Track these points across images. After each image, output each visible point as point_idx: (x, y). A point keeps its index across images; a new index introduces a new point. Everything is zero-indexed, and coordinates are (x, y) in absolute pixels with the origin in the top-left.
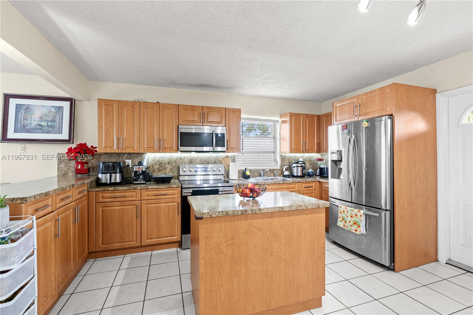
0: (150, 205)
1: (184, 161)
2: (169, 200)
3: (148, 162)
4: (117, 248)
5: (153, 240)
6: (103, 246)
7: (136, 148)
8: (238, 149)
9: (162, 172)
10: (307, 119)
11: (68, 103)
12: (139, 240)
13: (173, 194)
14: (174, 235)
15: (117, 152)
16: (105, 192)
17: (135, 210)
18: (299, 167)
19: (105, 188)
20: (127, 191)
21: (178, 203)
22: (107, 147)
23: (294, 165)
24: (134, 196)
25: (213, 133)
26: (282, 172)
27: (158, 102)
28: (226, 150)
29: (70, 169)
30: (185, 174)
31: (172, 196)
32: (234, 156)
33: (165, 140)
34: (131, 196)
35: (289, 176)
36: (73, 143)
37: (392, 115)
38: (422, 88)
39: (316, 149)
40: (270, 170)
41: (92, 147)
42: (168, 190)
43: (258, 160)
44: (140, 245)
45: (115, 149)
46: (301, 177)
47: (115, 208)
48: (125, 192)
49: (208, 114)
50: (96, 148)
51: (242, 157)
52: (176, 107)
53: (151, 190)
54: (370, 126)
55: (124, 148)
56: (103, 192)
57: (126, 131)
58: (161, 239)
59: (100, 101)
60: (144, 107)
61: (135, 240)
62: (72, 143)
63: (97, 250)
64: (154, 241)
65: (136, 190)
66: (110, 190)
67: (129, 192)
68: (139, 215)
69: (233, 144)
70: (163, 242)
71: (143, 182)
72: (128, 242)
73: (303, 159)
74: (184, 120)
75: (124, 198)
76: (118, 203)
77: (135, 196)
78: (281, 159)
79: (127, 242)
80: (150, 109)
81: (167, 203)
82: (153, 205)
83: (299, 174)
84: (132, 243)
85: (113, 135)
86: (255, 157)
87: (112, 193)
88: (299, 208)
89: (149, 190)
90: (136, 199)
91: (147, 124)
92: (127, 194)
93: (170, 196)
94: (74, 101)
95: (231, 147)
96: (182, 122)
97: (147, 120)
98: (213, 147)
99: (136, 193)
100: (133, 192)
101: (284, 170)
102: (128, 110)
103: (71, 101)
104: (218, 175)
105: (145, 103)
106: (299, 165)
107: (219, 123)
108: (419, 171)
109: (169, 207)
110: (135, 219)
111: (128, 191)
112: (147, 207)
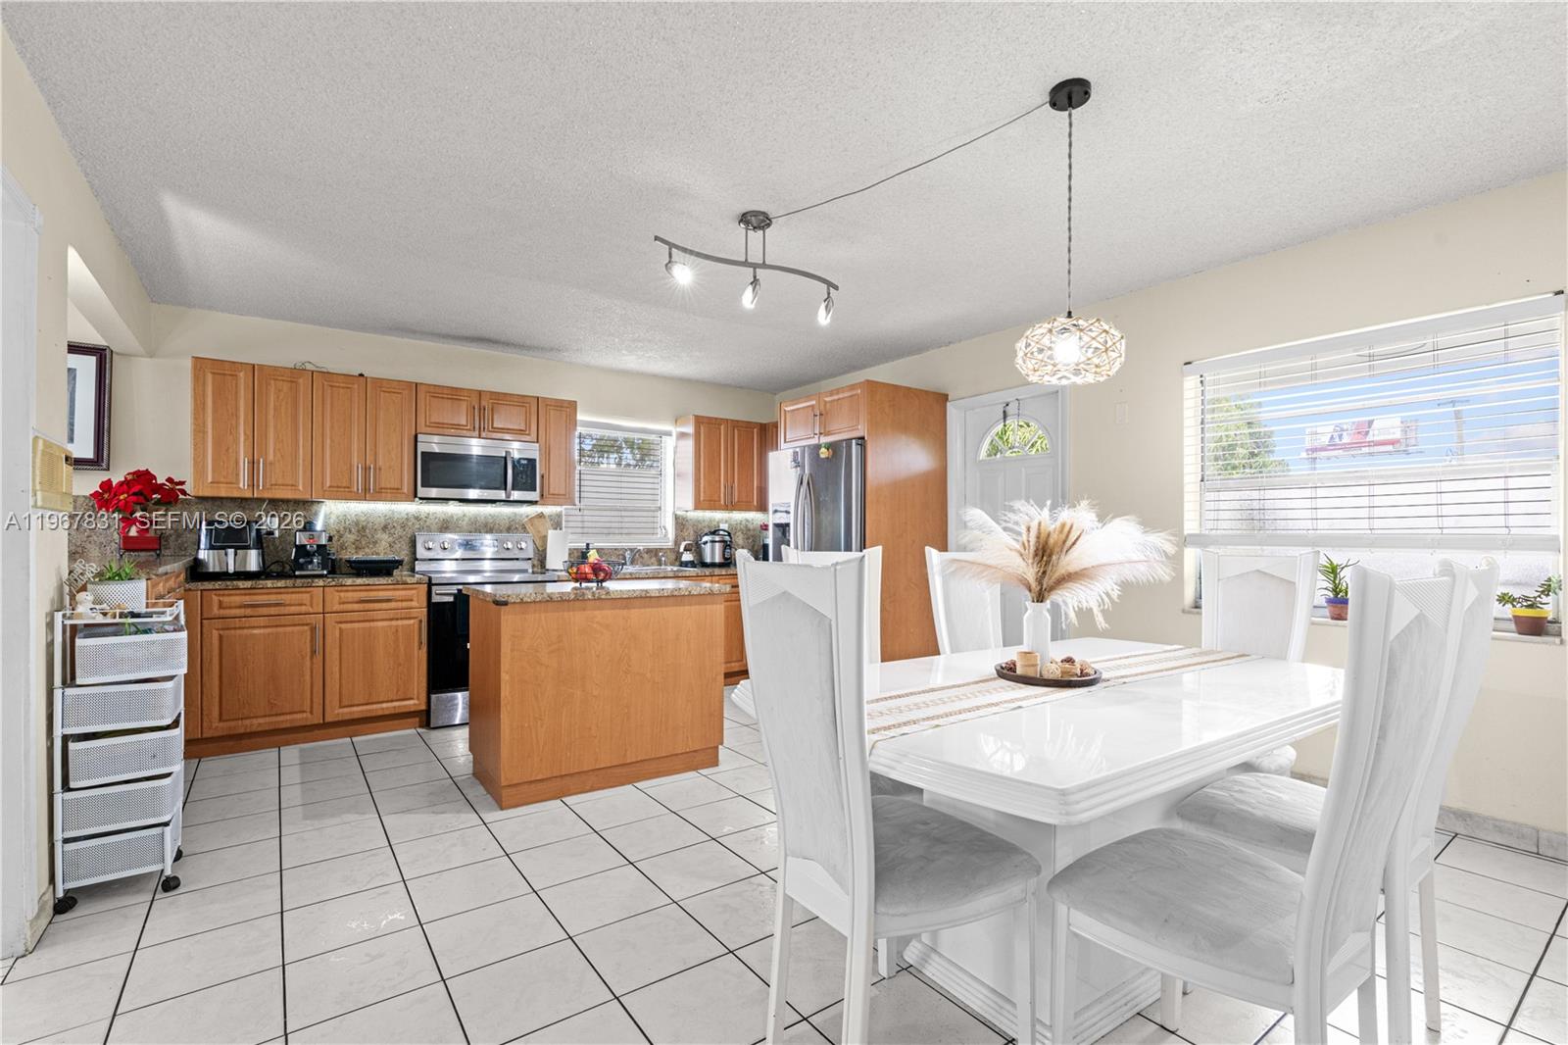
0: (349, 626)
1: (428, 523)
2: (397, 614)
3: (326, 524)
4: (260, 729)
5: (355, 709)
6: (221, 724)
7: (301, 488)
8: (566, 498)
9: (367, 550)
10: (736, 431)
11: (92, 361)
12: (318, 709)
13: (407, 598)
14: (409, 696)
15: (248, 495)
16: (226, 592)
17: (309, 638)
18: (717, 544)
19: (229, 583)
20: (286, 590)
21: (421, 621)
22: (218, 483)
23: (705, 539)
24: (304, 602)
25: (505, 458)
26: (679, 555)
27: (361, 375)
28: (538, 499)
29: (95, 538)
30: (430, 555)
31: (405, 604)
32: (559, 515)
33: (380, 469)
34: (297, 602)
35: (692, 564)
36: (108, 469)
37: (863, 438)
38: (921, 391)
39: (755, 503)
40: (649, 551)
41: (170, 480)
42: (394, 589)
43: (620, 525)
44: (322, 722)
45: (242, 488)
46: (720, 565)
47: (256, 631)
48: (280, 593)
49: (492, 410)
50: (182, 483)
51: (579, 518)
52: (411, 390)
53: (350, 588)
54: (833, 456)
55: (268, 486)
56: (221, 592)
57: (275, 444)
58: (375, 706)
59: (200, 364)
60: (323, 385)
61: (308, 710)
62: (105, 470)
63: (205, 736)
64: (357, 711)
65: (311, 589)
66: (242, 587)
67: (292, 593)
68: (318, 647)
69: (556, 484)
70: (380, 713)
71: (320, 573)
72: (290, 713)
73: (730, 525)
74: (433, 420)
75: (277, 608)
76: (262, 621)
77: (308, 603)
78: (677, 523)
79: (287, 714)
80: (342, 390)
81: (392, 619)
82: (356, 625)
83: (718, 559)
84: (299, 716)
85: (237, 453)
86: (613, 519)
87: (245, 595)
88: (676, 593)
89: (345, 588)
90: (311, 611)
91: (332, 427)
92: (286, 598)
93: (400, 604)
94: (108, 356)
95: (552, 491)
96: (426, 426)
97: (332, 417)
98: (505, 489)
99: (312, 597)
100: (302, 592)
101: (682, 550)
102: (279, 391)
103: (101, 354)
104: (517, 559)
105: (327, 375)
106: (717, 538)
107: (521, 432)
108: (914, 542)
109: (397, 631)
110: (308, 658)
111: (291, 590)
112: (340, 629)
